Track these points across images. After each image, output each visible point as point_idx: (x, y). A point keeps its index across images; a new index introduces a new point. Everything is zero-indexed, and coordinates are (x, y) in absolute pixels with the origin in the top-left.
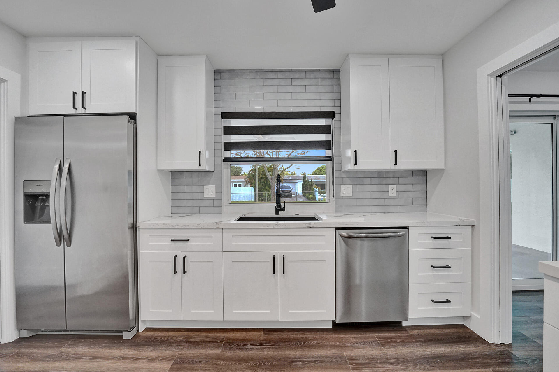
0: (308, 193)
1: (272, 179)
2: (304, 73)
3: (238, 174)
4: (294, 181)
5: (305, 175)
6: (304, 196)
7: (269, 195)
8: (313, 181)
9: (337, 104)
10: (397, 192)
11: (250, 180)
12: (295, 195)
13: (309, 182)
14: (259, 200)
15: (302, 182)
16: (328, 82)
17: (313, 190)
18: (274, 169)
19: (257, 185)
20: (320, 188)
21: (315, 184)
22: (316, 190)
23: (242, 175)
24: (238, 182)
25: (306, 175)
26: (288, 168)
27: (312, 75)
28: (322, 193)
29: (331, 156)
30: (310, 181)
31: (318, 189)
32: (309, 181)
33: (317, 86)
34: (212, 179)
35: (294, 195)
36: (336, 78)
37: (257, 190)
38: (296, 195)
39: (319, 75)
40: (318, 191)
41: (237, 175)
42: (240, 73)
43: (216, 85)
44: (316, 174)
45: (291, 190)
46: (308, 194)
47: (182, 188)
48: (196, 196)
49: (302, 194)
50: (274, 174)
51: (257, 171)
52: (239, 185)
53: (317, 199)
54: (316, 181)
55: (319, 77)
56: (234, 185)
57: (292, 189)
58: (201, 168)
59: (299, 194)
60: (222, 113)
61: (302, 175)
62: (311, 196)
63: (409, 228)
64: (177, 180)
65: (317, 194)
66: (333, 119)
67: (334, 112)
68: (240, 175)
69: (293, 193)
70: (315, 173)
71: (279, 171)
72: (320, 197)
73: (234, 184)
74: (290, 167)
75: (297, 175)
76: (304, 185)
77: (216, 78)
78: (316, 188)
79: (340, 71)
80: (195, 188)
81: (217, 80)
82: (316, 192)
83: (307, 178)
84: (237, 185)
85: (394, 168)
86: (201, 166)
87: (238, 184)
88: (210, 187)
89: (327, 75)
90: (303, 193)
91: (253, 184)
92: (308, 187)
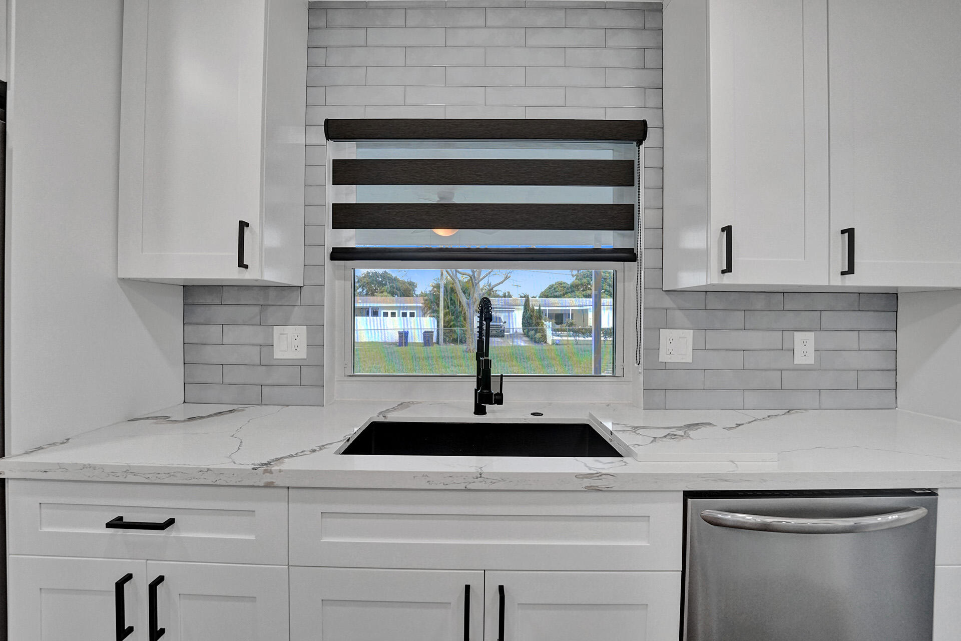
0: (533, 330)
1: (468, 304)
2: (561, 14)
3: (410, 294)
4: (509, 309)
5: (526, 297)
6: (526, 335)
7: (464, 332)
8: (542, 308)
9: (652, 101)
10: (818, 353)
11: (431, 306)
12: (509, 332)
13: (535, 310)
14: (445, 341)
15: (523, 311)
16: (628, 39)
17: (542, 325)
18: (473, 285)
19: (442, 315)
20: (554, 322)
21: (546, 315)
22: (548, 325)
23: (417, 296)
24: (407, 308)
25: (529, 297)
26: (499, 284)
27: (584, 20)
28: (558, 330)
29: (633, 249)
30: (538, 308)
31: (551, 323)
32: (536, 308)
33: (598, 50)
34: (296, 308)
35: (508, 334)
36: (651, 29)
37: (442, 323)
38: (511, 332)
39: (603, 19)
40: (551, 327)
41: (409, 296)
42: (380, 12)
43: (311, 44)
44: (547, 297)
45: (502, 324)
46: (533, 332)
47: (215, 330)
48: (253, 354)
49: (522, 332)
50: (474, 295)
51: (442, 290)
52: (410, 313)
53: (549, 341)
54: (547, 308)
55: (605, 25)
56: (402, 313)
57: (505, 322)
58: (247, 276)
59: (516, 331)
60: (327, 121)
61: (521, 297)
62: (538, 335)
63: (939, 492)
64: (199, 310)
65: (549, 333)
66: (640, 143)
67: (644, 122)
68: (413, 296)
69: (506, 330)
70: (545, 295)
71: (482, 289)
72: (556, 338)
73: (401, 311)
74: (502, 282)
75: (513, 298)
76: (526, 316)
77: (314, 24)
78: (548, 322)
79: (661, 11)
80: (249, 334)
81: (315, 31)
82: (547, 329)
83: (530, 303)
84: (406, 313)
85: (840, 284)
86: (246, 267)
87: (408, 312)
88: (290, 330)
89: (627, 20)
90: (523, 330)
91: (435, 312)
92: (532, 320)
